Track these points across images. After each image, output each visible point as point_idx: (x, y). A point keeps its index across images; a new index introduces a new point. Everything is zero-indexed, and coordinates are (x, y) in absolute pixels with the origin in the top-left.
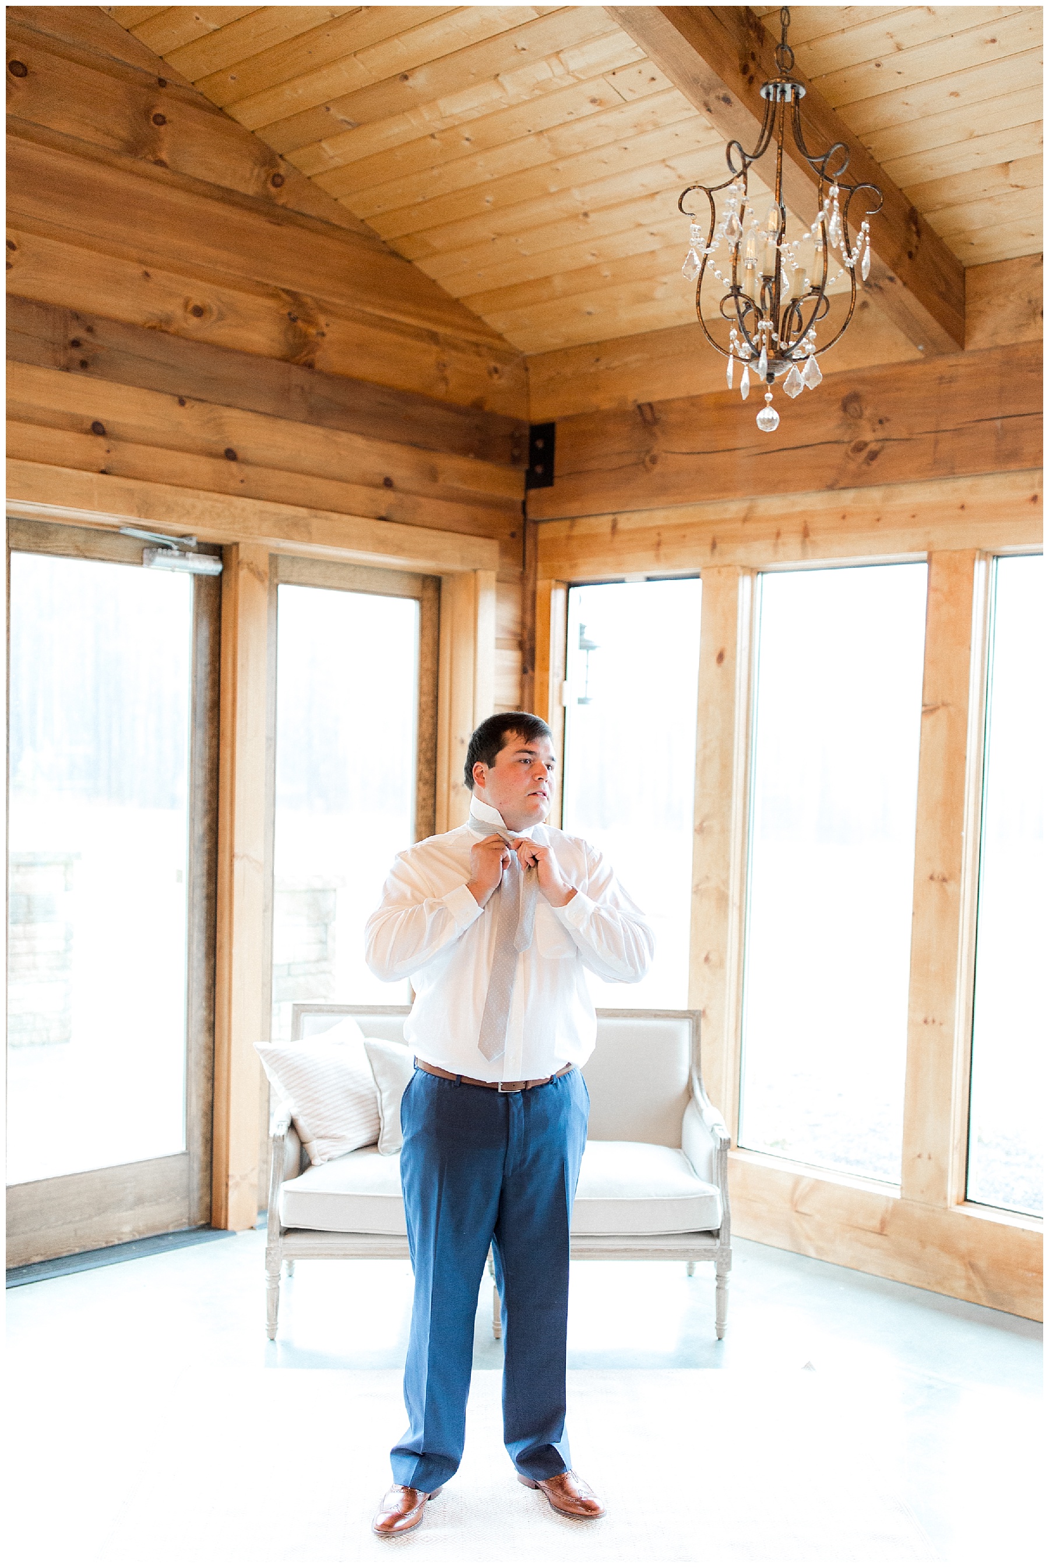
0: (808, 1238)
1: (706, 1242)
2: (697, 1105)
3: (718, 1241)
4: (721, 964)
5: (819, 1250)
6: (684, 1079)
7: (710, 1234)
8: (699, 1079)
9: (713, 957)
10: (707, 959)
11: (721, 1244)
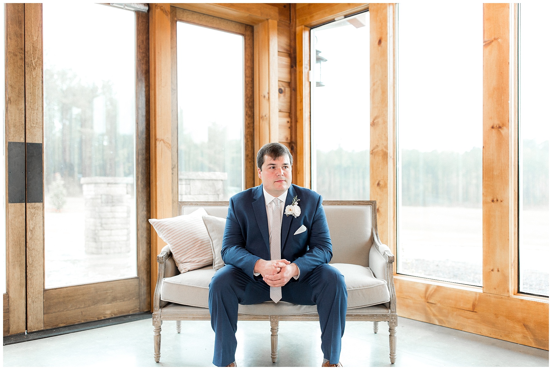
0: (434, 315)
1: (383, 311)
2: (376, 245)
3: (390, 310)
4: (386, 185)
5: (440, 321)
6: (369, 234)
7: (383, 306)
8: (377, 234)
9: (381, 183)
10: (378, 184)
11: (392, 312)
